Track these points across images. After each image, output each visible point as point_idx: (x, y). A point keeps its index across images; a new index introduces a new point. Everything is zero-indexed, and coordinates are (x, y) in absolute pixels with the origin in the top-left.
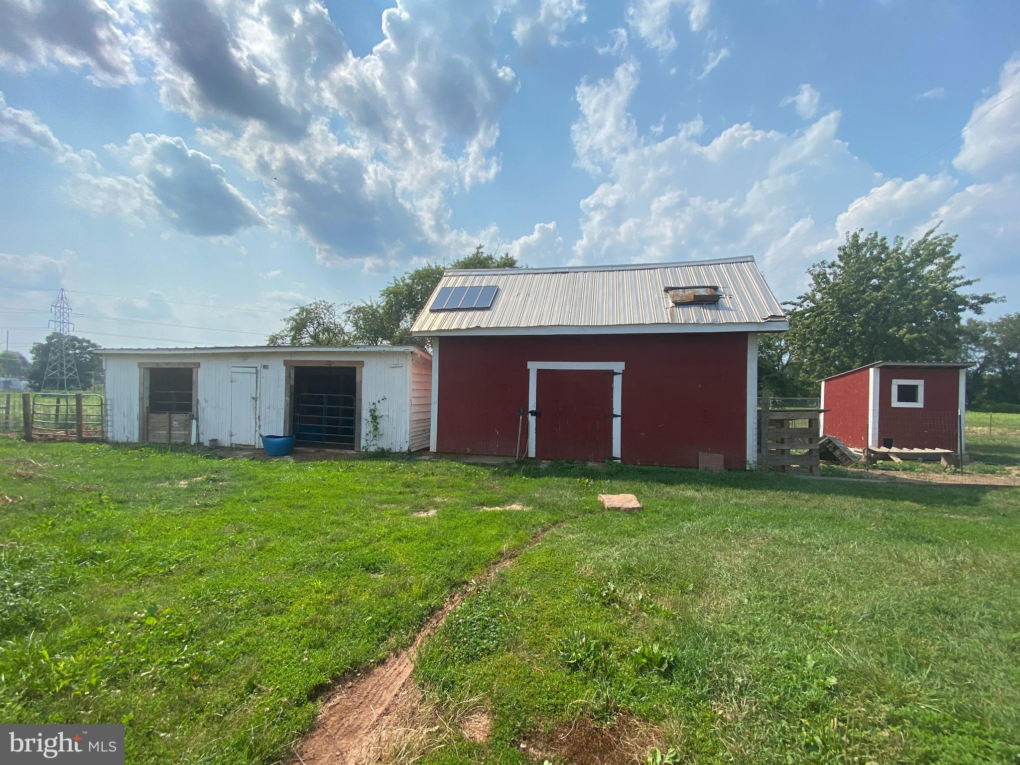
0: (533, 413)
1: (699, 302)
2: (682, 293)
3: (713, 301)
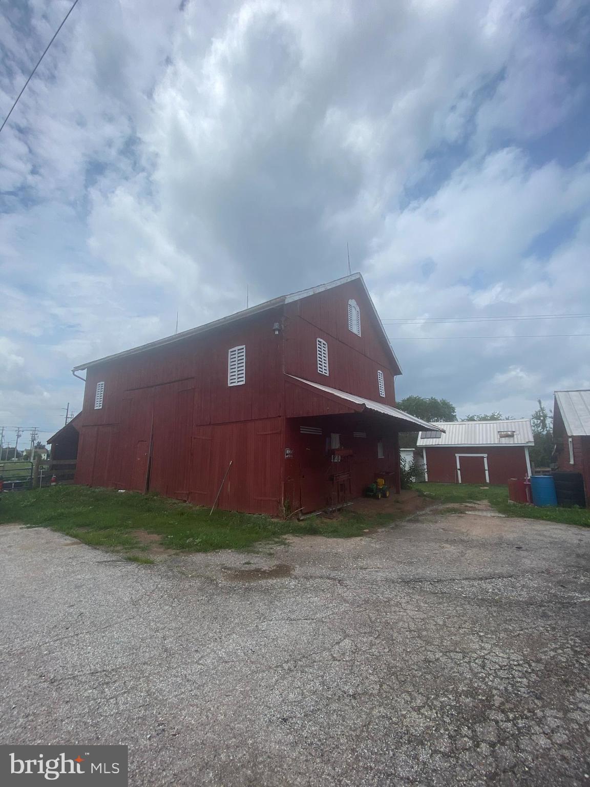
0: (459, 469)
1: (508, 436)
2: (502, 433)
3: (512, 436)
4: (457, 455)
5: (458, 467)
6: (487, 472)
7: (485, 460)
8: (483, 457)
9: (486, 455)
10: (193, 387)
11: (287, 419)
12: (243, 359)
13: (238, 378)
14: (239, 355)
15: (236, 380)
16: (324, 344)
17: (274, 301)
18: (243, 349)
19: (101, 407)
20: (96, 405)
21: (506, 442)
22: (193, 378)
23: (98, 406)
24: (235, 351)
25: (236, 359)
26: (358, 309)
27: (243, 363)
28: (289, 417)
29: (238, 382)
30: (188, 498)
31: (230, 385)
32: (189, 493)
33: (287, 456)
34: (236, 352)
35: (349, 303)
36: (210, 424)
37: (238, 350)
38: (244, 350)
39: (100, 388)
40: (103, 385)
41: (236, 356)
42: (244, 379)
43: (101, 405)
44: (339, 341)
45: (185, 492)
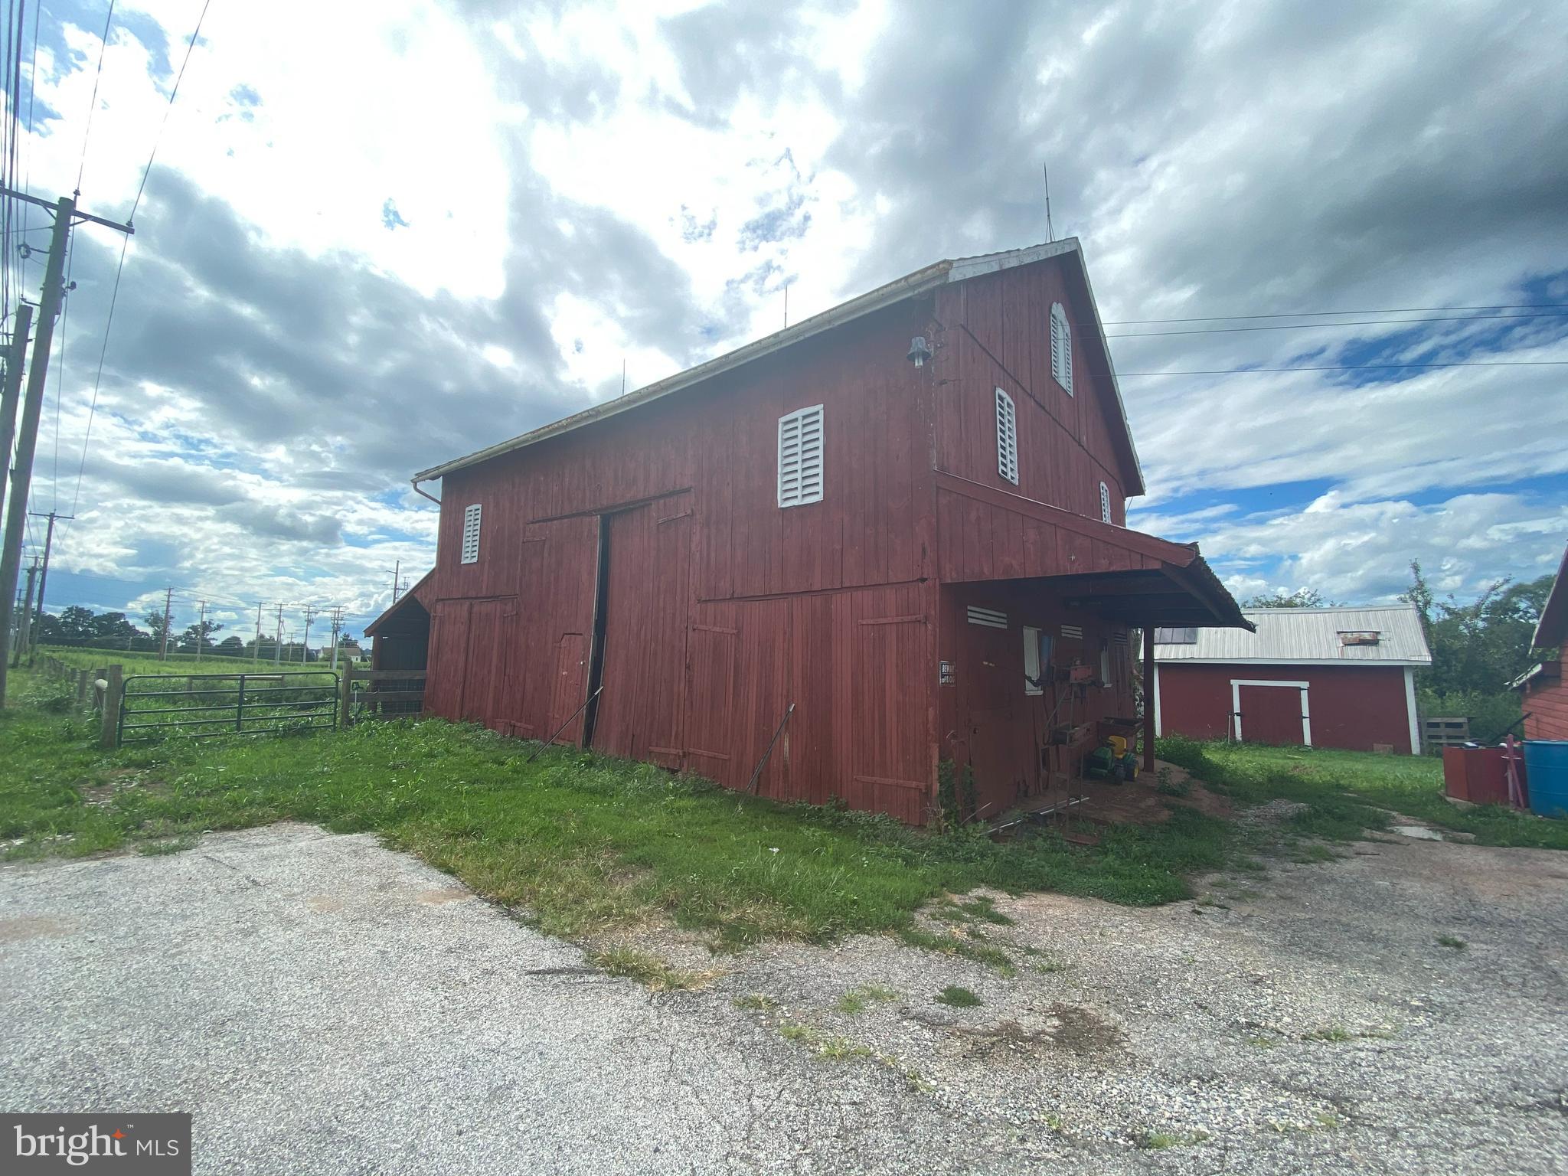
0: (1238, 714)
1: (1363, 642)
2: (1349, 636)
3: (1374, 642)
4: (1235, 684)
5: (1237, 708)
6: (1306, 723)
7: (1304, 695)
8: (1299, 689)
9: (1305, 685)
10: (689, 512)
11: (944, 586)
12: (817, 439)
13: (804, 487)
14: (807, 430)
15: (798, 493)
16: (1009, 405)
17: (919, 276)
18: (817, 413)
19: (475, 560)
20: (464, 555)
21: (1358, 656)
22: (688, 490)
23: (469, 555)
24: (796, 420)
25: (799, 441)
26: (1068, 330)
27: (817, 448)
28: (949, 581)
29: (804, 496)
30: (681, 766)
31: (781, 505)
32: (684, 755)
33: (944, 680)
34: (799, 424)
35: (1053, 312)
36: (732, 598)
37: (804, 417)
38: (821, 417)
39: (472, 518)
40: (480, 512)
41: (799, 432)
42: (820, 488)
43: (476, 554)
44: (1035, 401)
45: (673, 751)
